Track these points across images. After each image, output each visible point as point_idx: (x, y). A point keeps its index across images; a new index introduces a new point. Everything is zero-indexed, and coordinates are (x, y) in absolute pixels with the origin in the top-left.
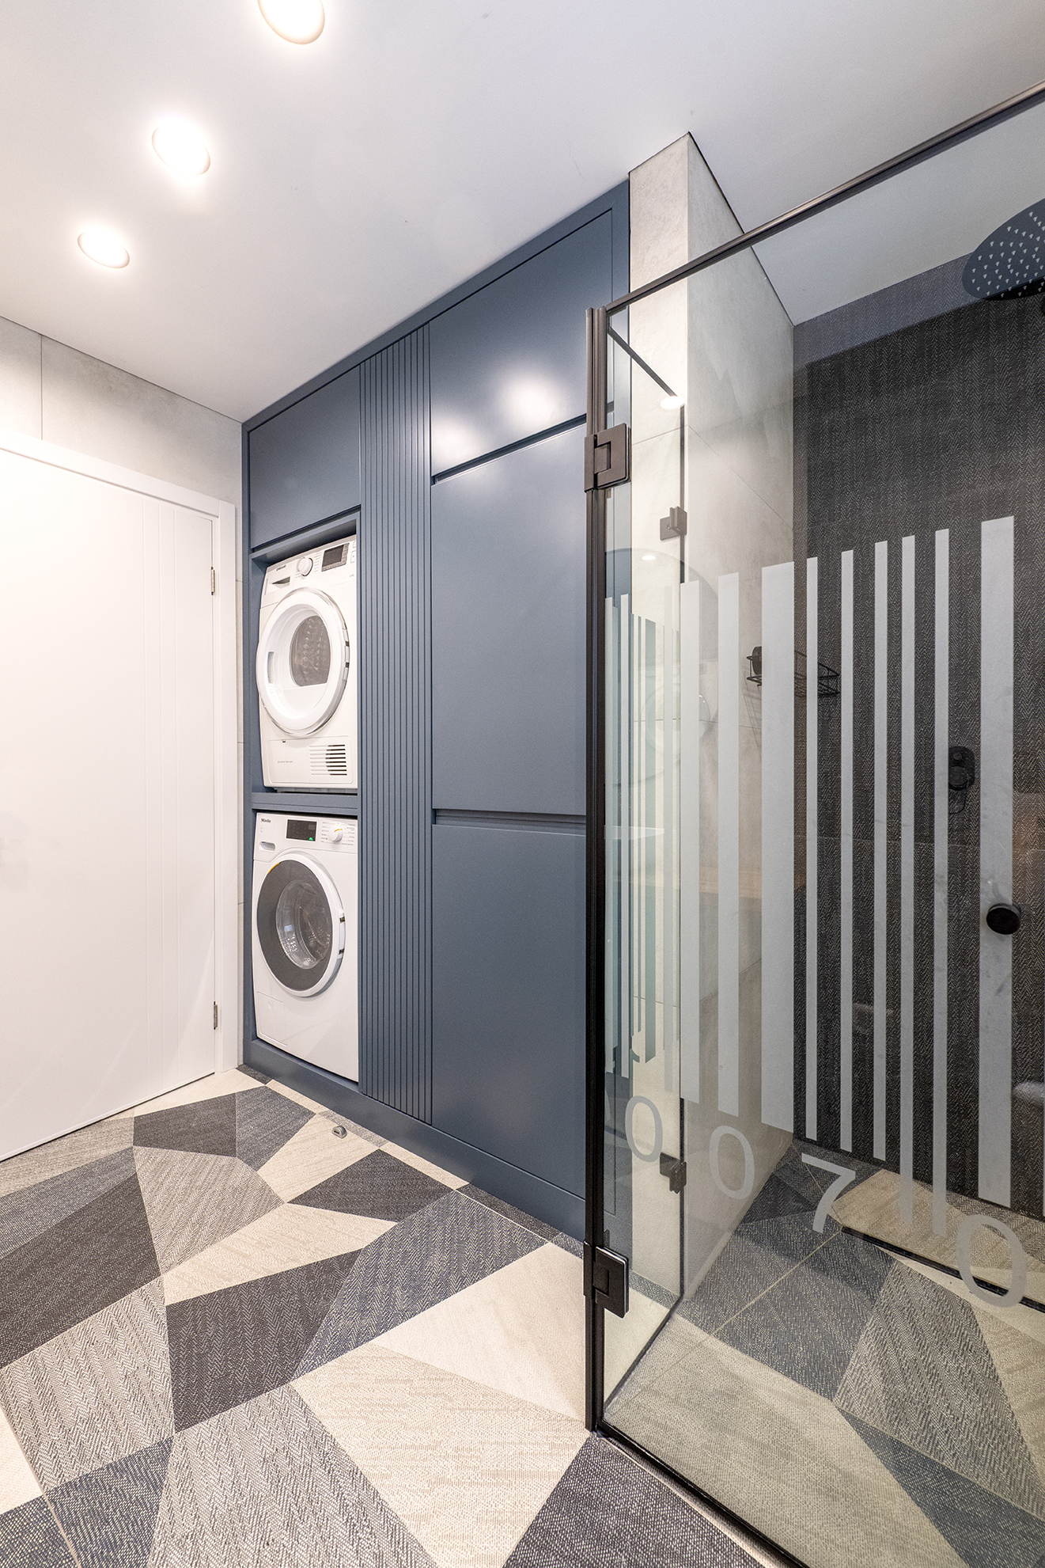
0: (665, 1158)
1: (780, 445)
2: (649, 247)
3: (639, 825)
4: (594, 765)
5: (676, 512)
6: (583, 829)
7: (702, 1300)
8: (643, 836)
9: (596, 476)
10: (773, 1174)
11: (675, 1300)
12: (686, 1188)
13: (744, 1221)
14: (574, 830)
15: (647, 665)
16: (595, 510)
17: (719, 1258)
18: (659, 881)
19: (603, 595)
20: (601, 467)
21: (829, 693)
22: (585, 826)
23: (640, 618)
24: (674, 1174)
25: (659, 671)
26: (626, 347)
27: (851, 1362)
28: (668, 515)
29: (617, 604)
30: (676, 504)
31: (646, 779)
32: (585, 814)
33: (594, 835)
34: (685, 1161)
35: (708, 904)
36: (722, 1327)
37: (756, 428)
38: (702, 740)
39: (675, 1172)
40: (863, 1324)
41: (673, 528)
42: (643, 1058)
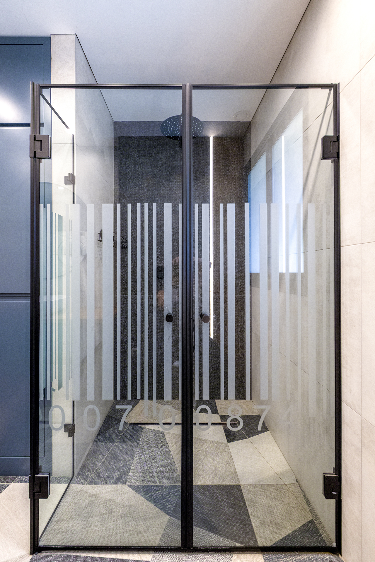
0: (66, 425)
1: (109, 160)
2: (59, 69)
3: (56, 295)
4: (34, 273)
5: (71, 175)
6: (29, 299)
7: (81, 473)
8: (57, 299)
9: (35, 152)
10: (107, 415)
11: (70, 479)
12: (75, 434)
13: (97, 436)
14: (25, 300)
15: (59, 230)
16: (35, 167)
17: (88, 454)
18: (64, 317)
19: (39, 202)
20: (38, 149)
21: (124, 247)
22: (30, 298)
23: (56, 214)
24: (70, 430)
25: (64, 233)
26: (50, 105)
27: (132, 468)
28: (68, 175)
29: (45, 206)
30: (71, 172)
31: (59, 277)
32: (30, 292)
33: (34, 301)
34: (75, 423)
35: (83, 324)
36: (89, 479)
37: (101, 152)
38: (81, 263)
39: (70, 429)
40: (135, 453)
41: (70, 181)
42: (57, 388)
